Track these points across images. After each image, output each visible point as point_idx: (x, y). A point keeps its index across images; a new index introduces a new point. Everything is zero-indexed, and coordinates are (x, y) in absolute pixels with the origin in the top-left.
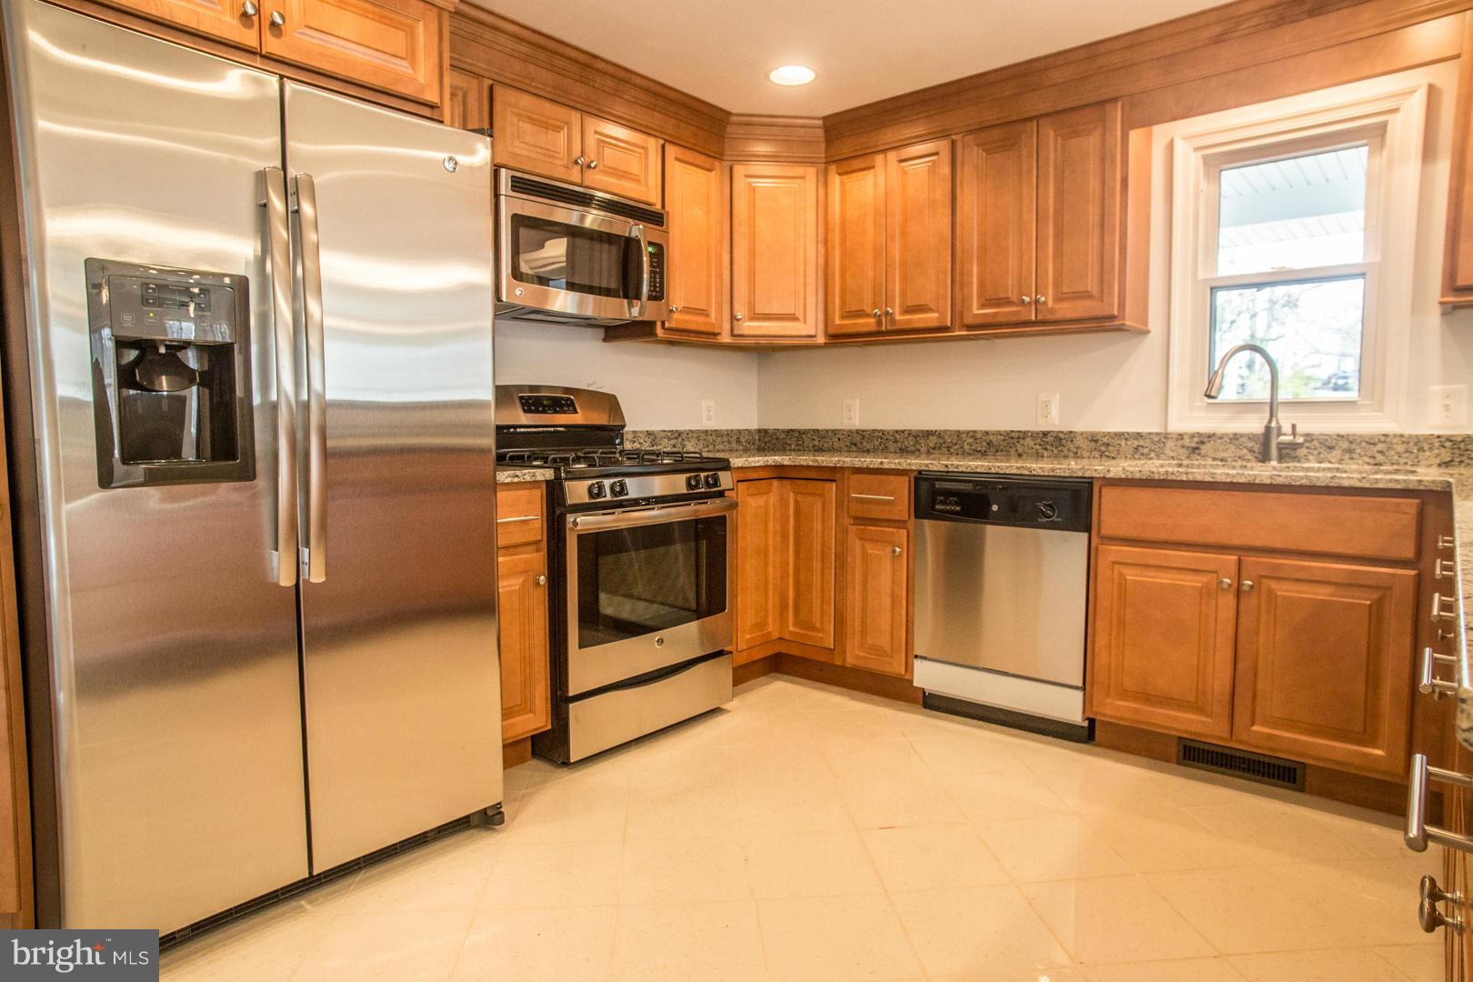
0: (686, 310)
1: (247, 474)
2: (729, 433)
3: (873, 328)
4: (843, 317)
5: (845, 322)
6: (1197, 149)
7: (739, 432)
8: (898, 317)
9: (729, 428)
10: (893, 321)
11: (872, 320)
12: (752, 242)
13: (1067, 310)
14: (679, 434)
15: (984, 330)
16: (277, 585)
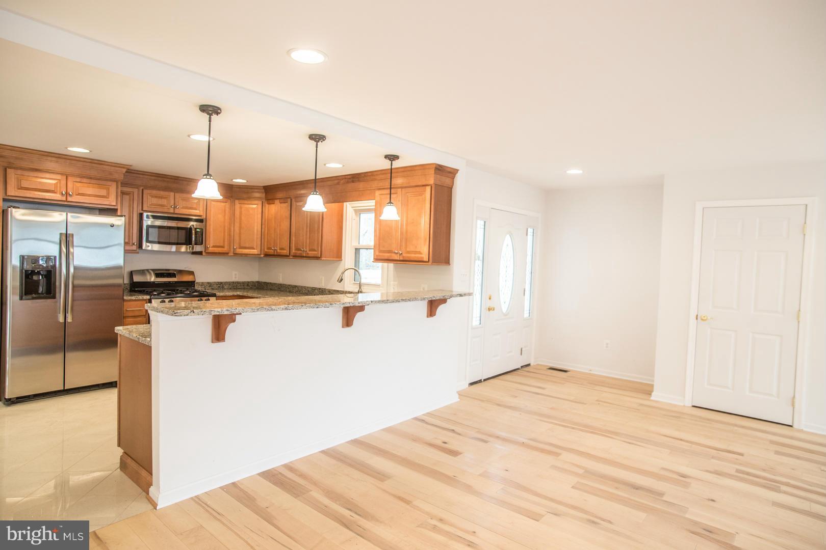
0: (214, 247)
1: (54, 297)
2: (243, 283)
3: (273, 253)
4: (267, 249)
5: (268, 251)
6: (352, 207)
7: (248, 282)
8: (278, 251)
9: (244, 281)
10: (277, 252)
11: (273, 251)
12: (240, 224)
13: (311, 253)
14: (221, 283)
15: (295, 256)
16: (60, 322)
